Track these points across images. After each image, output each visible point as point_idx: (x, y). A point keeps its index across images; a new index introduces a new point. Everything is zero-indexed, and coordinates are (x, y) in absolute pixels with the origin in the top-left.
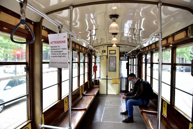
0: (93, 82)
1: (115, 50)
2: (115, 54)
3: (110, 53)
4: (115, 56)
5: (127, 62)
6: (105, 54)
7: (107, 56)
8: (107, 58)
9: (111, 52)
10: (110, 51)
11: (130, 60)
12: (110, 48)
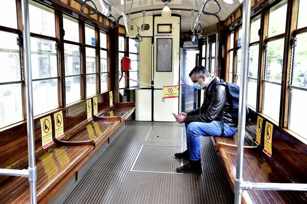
0: (120, 95)
1: (171, 25)
2: (171, 32)
3: (159, 31)
4: (170, 37)
5: (198, 52)
6: (149, 33)
7: (153, 38)
8: (153, 42)
9: (162, 29)
10: (159, 26)
11: (204, 47)
12: (158, 20)
